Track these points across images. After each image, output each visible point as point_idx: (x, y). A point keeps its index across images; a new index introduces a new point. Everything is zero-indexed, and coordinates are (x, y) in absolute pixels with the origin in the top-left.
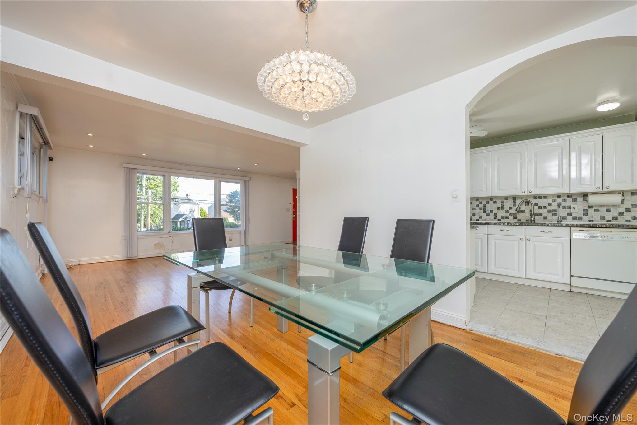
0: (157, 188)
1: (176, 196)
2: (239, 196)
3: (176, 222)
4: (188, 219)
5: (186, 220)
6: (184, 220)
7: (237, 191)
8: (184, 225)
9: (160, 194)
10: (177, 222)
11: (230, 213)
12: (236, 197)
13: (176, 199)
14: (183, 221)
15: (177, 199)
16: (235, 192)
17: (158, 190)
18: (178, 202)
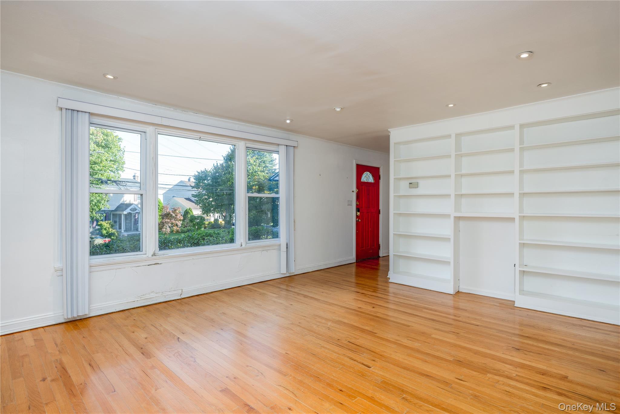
0: (93, 166)
1: (121, 177)
2: (209, 178)
3: (119, 214)
4: (137, 211)
5: (134, 212)
6: (131, 212)
7: (206, 170)
8: (131, 220)
9: (98, 174)
10: (120, 216)
11: (197, 203)
12: (204, 180)
13: (122, 181)
14: (130, 214)
15: (124, 182)
16: (204, 172)
17: (96, 168)
18: (125, 187)
